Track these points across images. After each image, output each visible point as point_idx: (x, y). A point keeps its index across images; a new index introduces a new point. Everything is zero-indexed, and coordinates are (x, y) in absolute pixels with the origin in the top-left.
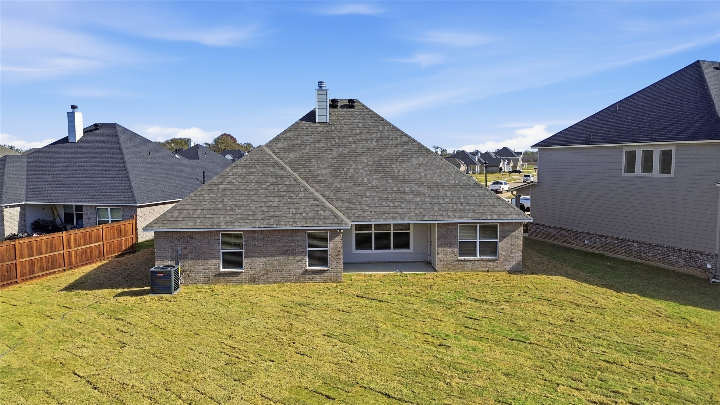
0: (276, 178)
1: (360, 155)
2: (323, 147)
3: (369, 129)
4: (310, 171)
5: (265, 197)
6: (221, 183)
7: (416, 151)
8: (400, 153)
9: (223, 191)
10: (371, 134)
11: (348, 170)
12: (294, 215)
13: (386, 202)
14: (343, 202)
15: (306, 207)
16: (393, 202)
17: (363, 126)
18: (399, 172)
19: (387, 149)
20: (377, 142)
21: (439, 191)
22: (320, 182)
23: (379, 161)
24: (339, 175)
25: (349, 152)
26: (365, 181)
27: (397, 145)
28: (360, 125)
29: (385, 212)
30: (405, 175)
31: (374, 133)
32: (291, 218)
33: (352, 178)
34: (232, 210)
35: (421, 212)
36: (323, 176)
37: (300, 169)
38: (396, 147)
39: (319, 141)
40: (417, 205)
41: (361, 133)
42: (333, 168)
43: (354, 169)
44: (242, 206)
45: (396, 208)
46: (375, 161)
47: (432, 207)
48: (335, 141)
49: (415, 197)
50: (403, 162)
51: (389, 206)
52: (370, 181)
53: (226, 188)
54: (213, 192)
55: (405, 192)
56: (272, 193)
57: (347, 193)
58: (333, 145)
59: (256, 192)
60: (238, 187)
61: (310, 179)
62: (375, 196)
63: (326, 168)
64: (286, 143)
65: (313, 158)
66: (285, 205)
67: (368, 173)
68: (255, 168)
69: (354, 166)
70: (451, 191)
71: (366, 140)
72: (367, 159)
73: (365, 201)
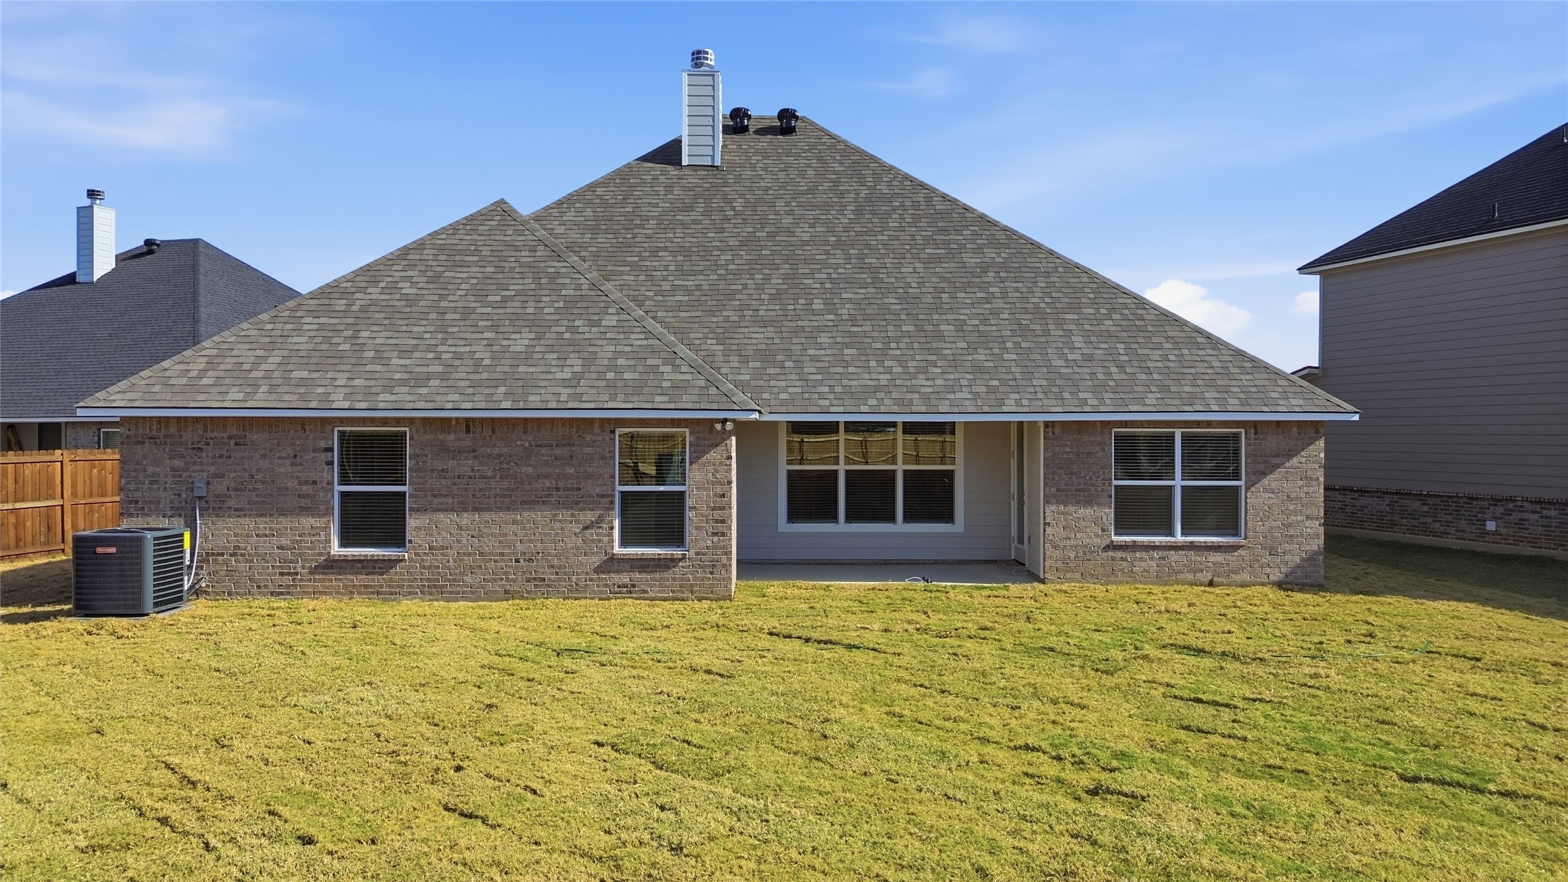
0: (537, 279)
1: (805, 243)
2: (695, 222)
3: (836, 183)
4: (651, 278)
5: (494, 327)
6: (363, 290)
7: (974, 233)
8: (926, 239)
9: (363, 309)
10: (841, 195)
11: (767, 278)
12: (577, 377)
13: (880, 362)
14: (745, 360)
15: (617, 354)
16: (902, 363)
17: (818, 174)
18: (921, 285)
19: (889, 228)
20: (859, 212)
21: (1046, 332)
22: (679, 306)
23: (861, 257)
24: (740, 292)
25: (772, 235)
26: (818, 304)
27: (916, 219)
28: (810, 172)
29: (877, 389)
30: (939, 291)
31: (849, 192)
32: (566, 383)
33: (776, 297)
34: (379, 358)
35: (991, 390)
36: (688, 291)
37: (622, 273)
38: (914, 224)
39: (688, 208)
40: (978, 369)
41: (812, 191)
42: (723, 272)
43: (786, 278)
44: (415, 348)
45: (912, 376)
46: (848, 258)
47: (1028, 374)
48: (733, 208)
49: (971, 348)
50: (938, 259)
51: (889, 371)
52: (830, 307)
53: (373, 303)
54: (331, 313)
55: (940, 336)
56: (515, 318)
57: (759, 337)
58: (727, 219)
59: (467, 313)
60: (411, 301)
61: (647, 298)
62: (847, 346)
63: (701, 272)
64: (589, 212)
65: (665, 249)
66: (550, 349)
67: (828, 285)
68: (477, 252)
69: (786, 268)
70: (1086, 335)
71: (826, 207)
72: (827, 253)
73: (814, 359)
